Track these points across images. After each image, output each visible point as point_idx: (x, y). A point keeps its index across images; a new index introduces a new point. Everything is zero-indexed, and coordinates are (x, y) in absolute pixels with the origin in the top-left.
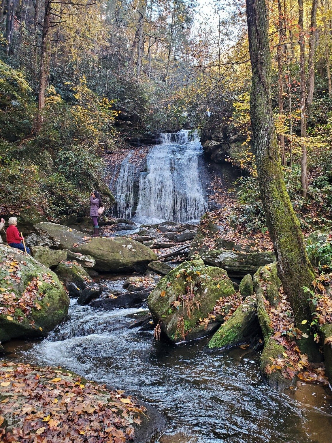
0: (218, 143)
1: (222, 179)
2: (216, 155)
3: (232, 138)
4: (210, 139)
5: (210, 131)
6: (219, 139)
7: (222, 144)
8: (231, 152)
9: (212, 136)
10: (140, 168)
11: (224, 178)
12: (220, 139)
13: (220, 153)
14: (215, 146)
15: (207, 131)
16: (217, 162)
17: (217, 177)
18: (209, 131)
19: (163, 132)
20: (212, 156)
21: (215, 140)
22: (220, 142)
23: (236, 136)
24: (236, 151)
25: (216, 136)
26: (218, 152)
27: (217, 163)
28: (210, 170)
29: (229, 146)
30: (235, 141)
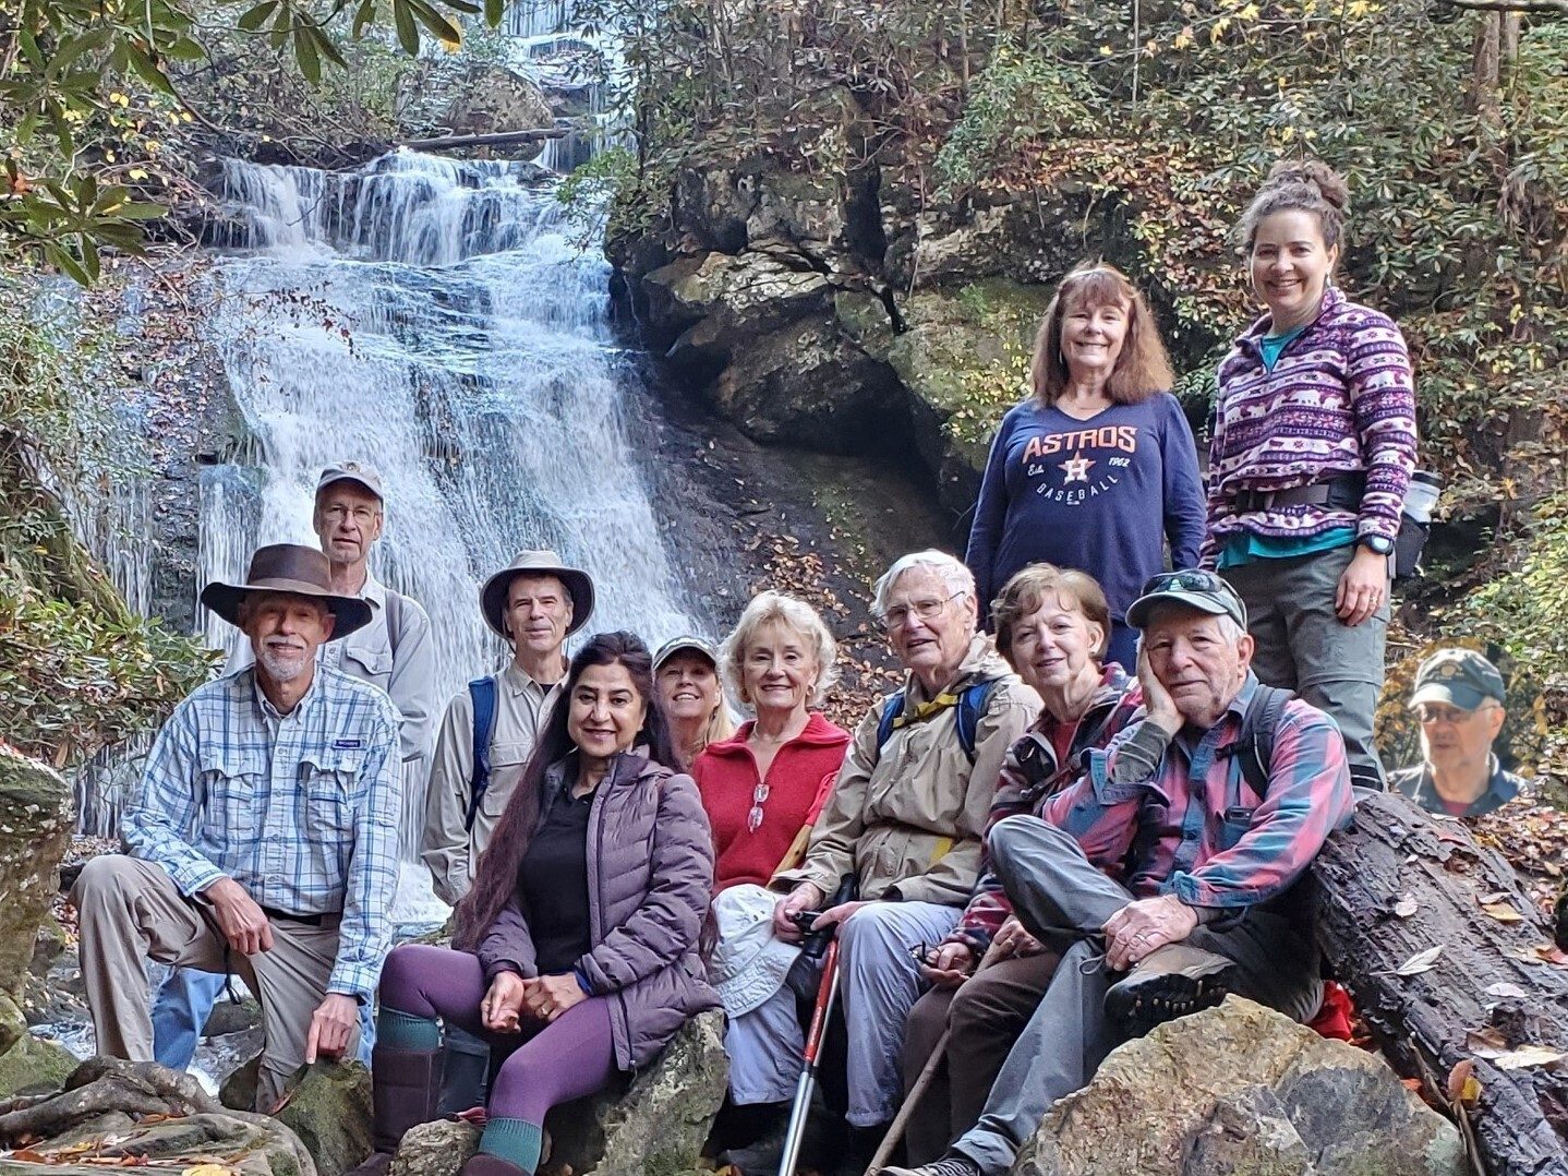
0: (805, 283)
1: (828, 562)
2: (771, 378)
3: (931, 249)
4: (735, 241)
5: (749, 181)
6: (805, 253)
7: (831, 288)
8: (919, 361)
9: (754, 226)
10: (189, 433)
11: (842, 561)
12: (818, 248)
13: (812, 358)
14: (775, 302)
15: (720, 177)
16: (770, 428)
17: (785, 544)
18: (733, 180)
19: (268, 156)
20: (730, 385)
21: (773, 256)
22: (820, 280)
23: (961, 236)
24: (957, 351)
25: (784, 229)
26: (788, 347)
27: (763, 441)
28: (730, 493)
29: (892, 310)
30: (946, 279)
